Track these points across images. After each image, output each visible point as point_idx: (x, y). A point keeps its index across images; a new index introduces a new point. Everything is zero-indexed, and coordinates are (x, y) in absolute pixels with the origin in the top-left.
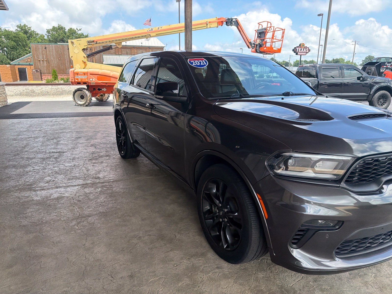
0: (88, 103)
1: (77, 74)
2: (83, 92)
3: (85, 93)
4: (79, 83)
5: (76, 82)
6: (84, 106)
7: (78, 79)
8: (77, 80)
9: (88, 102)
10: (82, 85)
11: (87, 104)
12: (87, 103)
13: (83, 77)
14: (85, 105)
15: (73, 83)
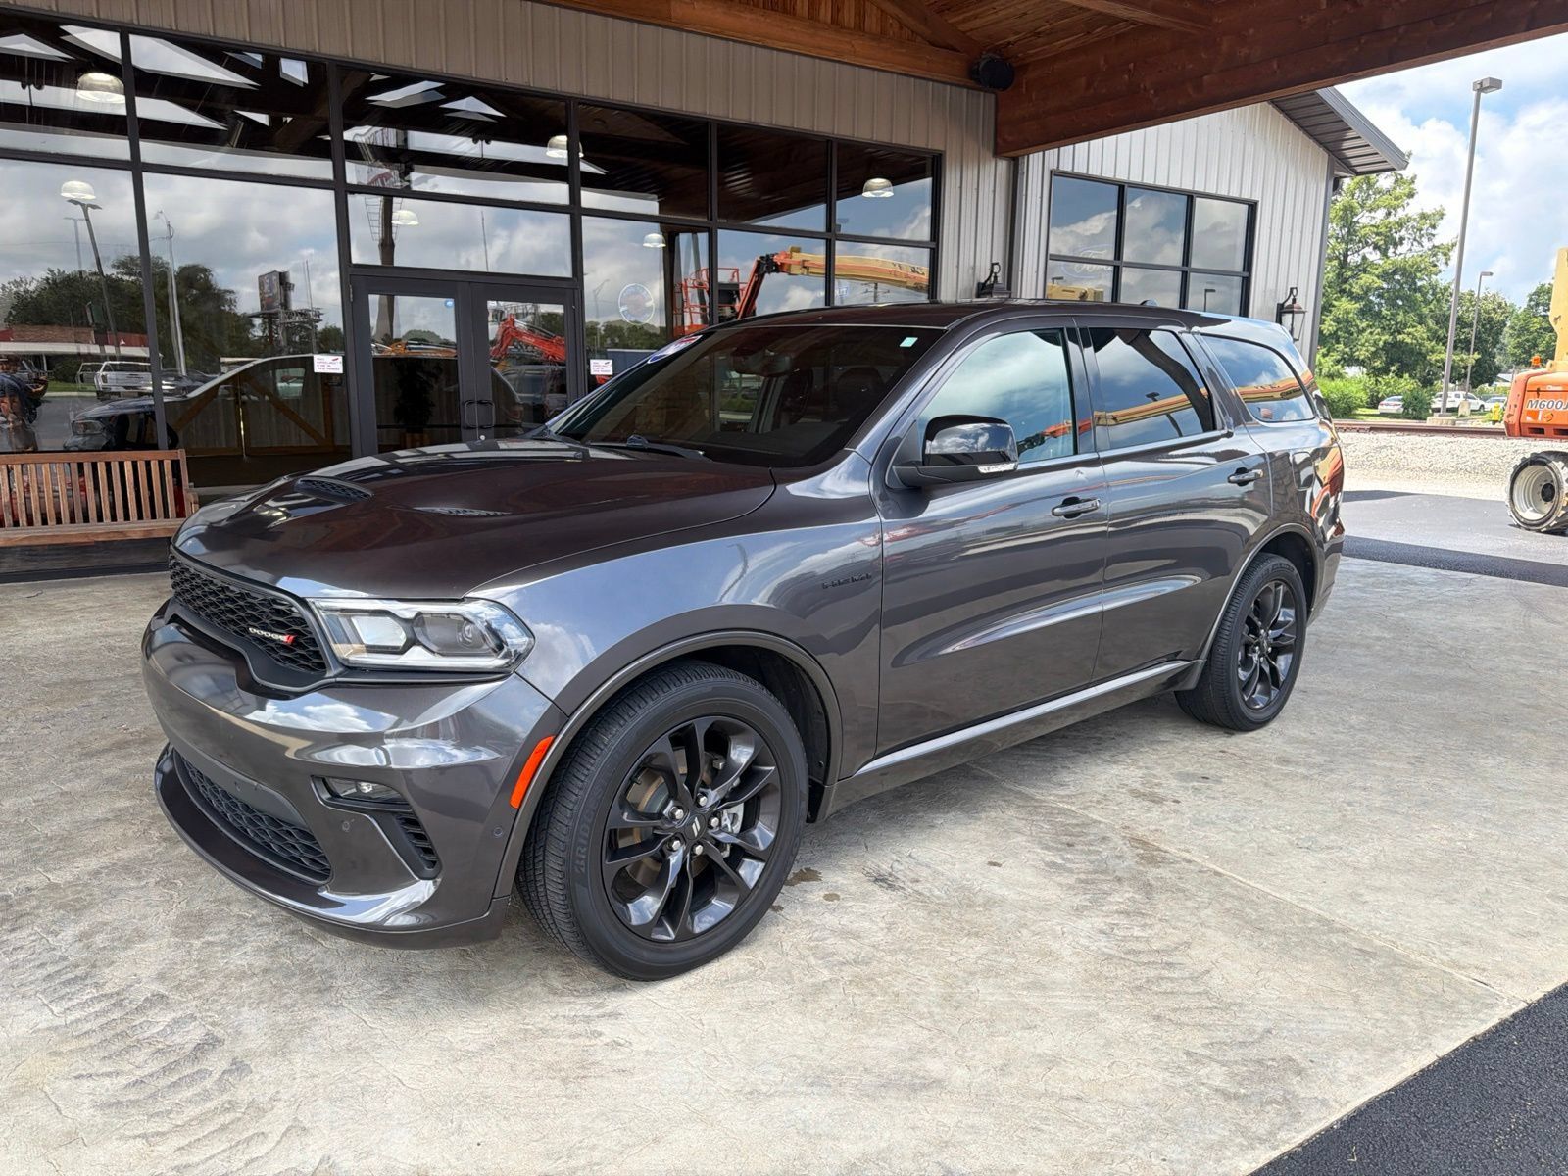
0: (1557, 519)
1: (1538, 391)
2: (1551, 468)
3: (1556, 475)
4: (1538, 431)
5: (1524, 424)
6: (1539, 531)
7: (1537, 412)
8: (1529, 419)
9: (1560, 516)
10: (1551, 438)
11: (1553, 523)
12: (1554, 517)
13: (1559, 406)
14: (1544, 528)
15: (1511, 432)
